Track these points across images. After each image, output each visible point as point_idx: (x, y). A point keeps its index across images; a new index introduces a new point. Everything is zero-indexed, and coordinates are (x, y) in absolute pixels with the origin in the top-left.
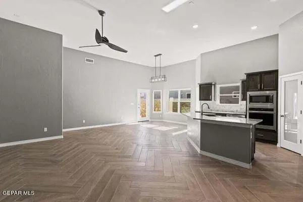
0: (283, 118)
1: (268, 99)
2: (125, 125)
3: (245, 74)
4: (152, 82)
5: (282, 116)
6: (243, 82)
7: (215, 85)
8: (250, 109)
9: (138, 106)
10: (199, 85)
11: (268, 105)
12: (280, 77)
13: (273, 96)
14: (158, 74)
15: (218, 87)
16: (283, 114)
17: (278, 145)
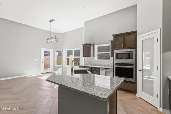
0: (141, 72)
1: (129, 56)
2: (26, 77)
3: (113, 35)
4: (48, 42)
5: (140, 71)
6: (112, 42)
7: (93, 45)
8: (117, 64)
9: (42, 61)
10: (82, 45)
11: (129, 61)
12: (138, 37)
13: (133, 53)
14: (52, 36)
15: (96, 47)
16: (141, 69)
17: (137, 95)
